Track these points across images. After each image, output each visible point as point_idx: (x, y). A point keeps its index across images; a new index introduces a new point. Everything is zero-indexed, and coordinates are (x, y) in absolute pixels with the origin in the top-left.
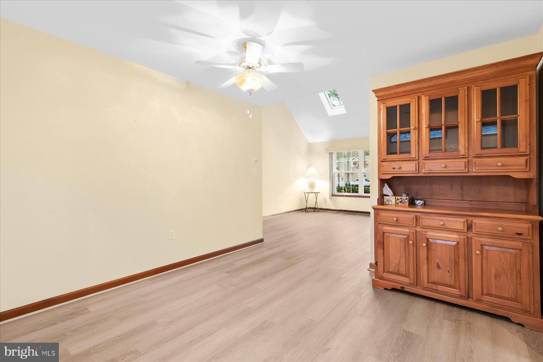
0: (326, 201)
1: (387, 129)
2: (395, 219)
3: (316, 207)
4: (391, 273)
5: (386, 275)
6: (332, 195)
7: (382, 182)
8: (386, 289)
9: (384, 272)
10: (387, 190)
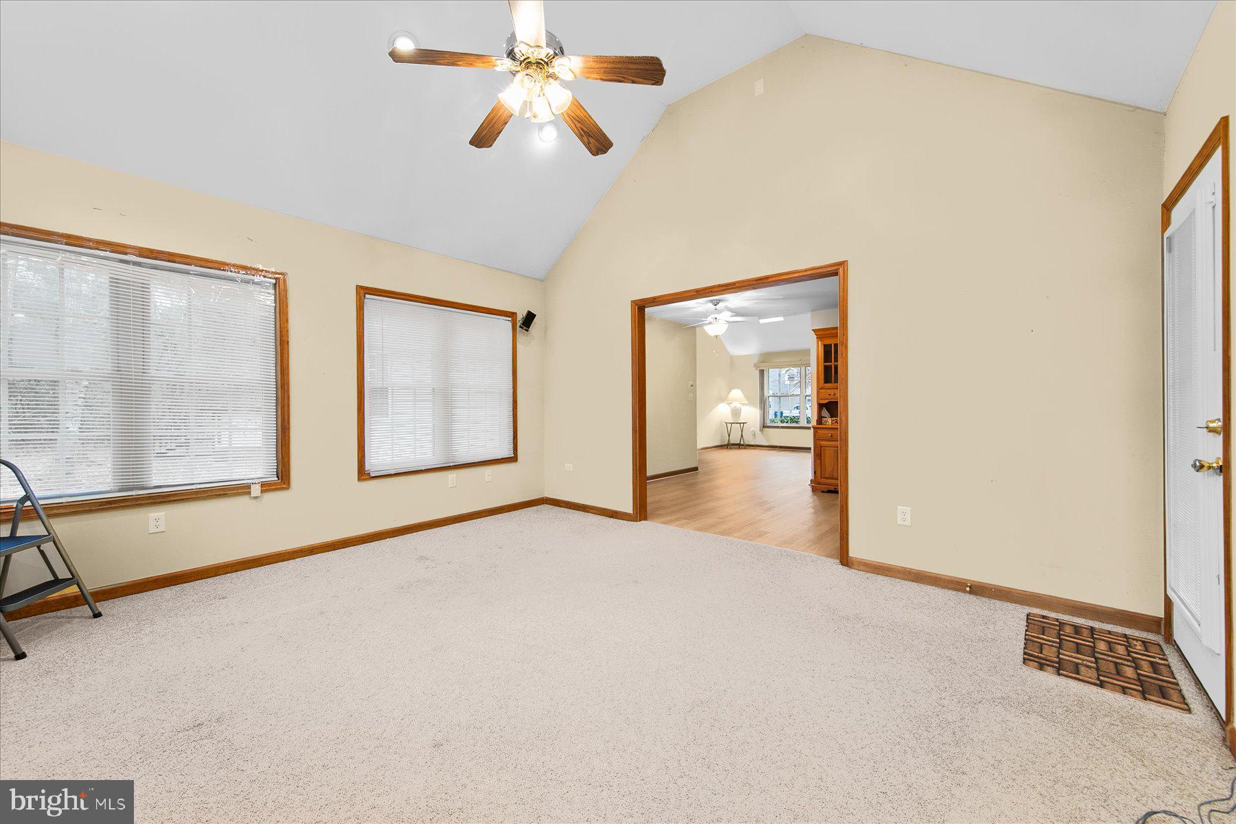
0: (754, 435)
1: (825, 362)
2: (830, 435)
3: (742, 443)
4: (827, 478)
5: (823, 480)
6: (764, 427)
7: (821, 406)
8: (823, 492)
9: (821, 478)
10: (825, 413)
